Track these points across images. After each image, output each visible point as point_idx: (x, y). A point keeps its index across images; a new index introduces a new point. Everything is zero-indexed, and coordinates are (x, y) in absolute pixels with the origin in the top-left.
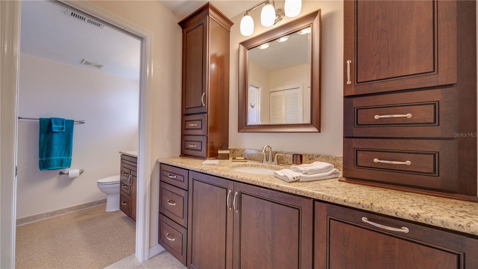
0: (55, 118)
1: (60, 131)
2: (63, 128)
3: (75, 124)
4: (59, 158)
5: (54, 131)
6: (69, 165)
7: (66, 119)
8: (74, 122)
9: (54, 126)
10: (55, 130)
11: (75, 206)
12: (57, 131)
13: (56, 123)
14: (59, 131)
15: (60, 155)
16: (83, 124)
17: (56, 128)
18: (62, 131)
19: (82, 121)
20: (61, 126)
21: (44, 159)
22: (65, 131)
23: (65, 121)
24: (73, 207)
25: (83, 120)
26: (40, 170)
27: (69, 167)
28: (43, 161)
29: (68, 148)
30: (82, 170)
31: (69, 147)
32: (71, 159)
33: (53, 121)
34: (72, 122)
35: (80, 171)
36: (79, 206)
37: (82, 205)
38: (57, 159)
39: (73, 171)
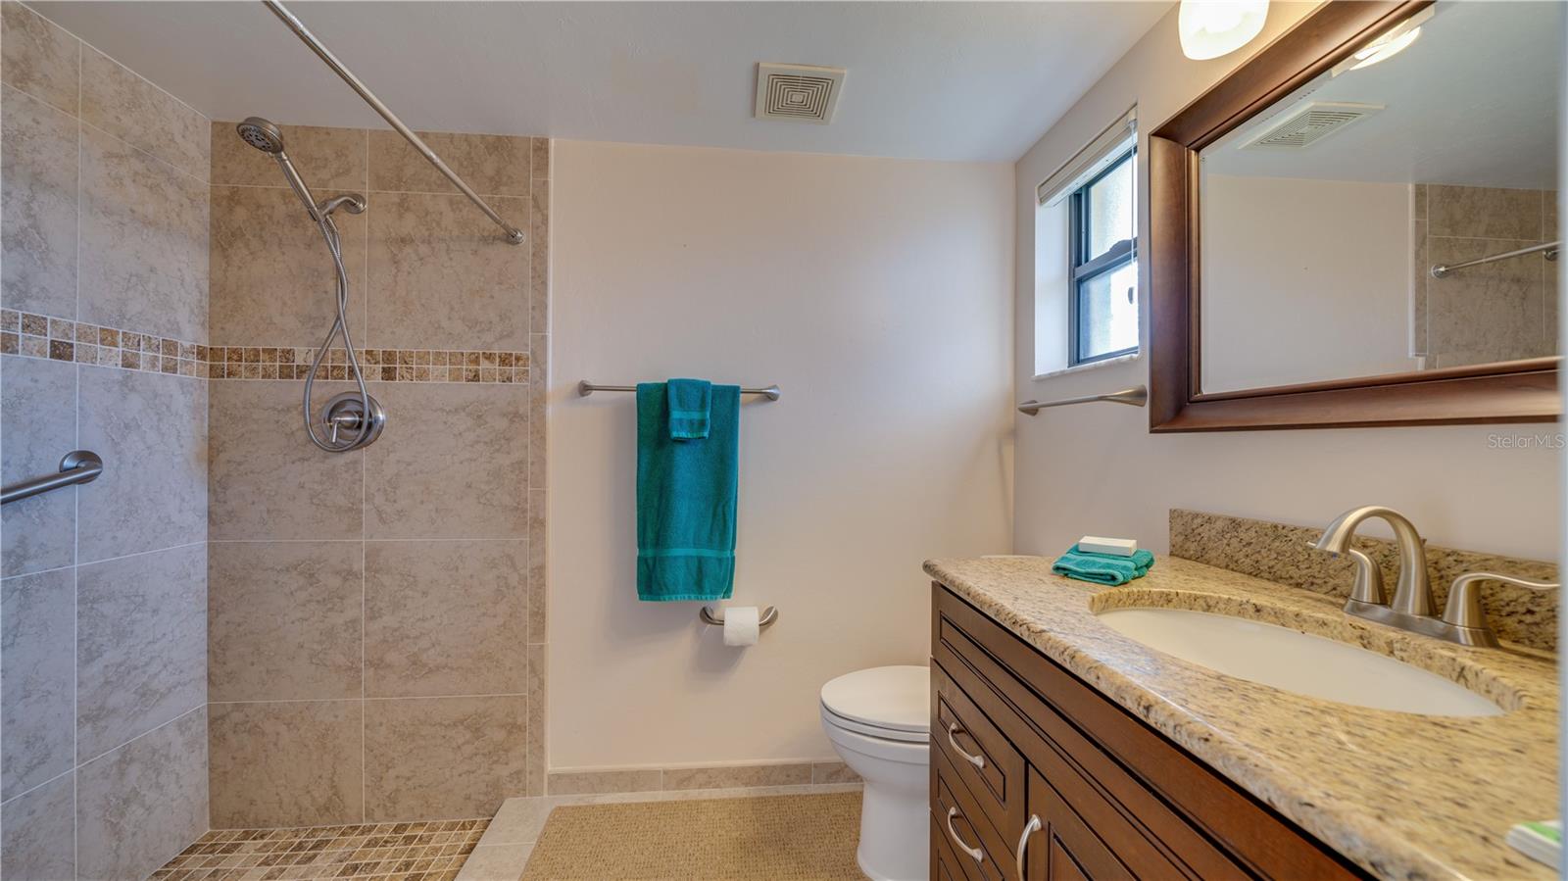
0: (680, 380)
1: (695, 436)
2: (702, 424)
3: (747, 404)
4: (693, 552)
5: (675, 434)
6: (725, 587)
7: (712, 383)
8: (741, 395)
9: (676, 414)
10: (678, 431)
11: (752, 768)
12: (683, 435)
13: (682, 404)
14: (690, 436)
15: (696, 544)
16: (772, 404)
17: (681, 421)
18: (701, 435)
19: (769, 389)
20: (696, 416)
21: (650, 553)
22: (710, 435)
23: (710, 392)
24: (743, 769)
25: (774, 387)
26: (641, 599)
27: (727, 593)
28: (646, 560)
29: (720, 509)
30: (770, 609)
31: (724, 506)
32: (733, 559)
33: (672, 392)
34: (733, 393)
35: (761, 620)
36: (764, 768)
37: (774, 767)
38: (687, 558)
39: (739, 616)
